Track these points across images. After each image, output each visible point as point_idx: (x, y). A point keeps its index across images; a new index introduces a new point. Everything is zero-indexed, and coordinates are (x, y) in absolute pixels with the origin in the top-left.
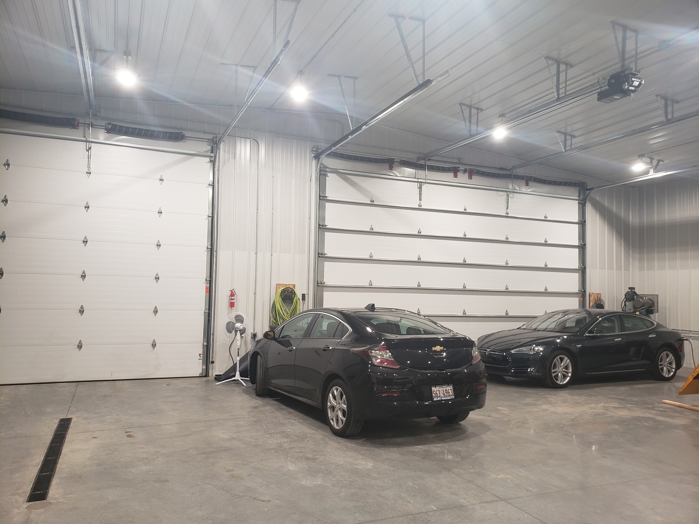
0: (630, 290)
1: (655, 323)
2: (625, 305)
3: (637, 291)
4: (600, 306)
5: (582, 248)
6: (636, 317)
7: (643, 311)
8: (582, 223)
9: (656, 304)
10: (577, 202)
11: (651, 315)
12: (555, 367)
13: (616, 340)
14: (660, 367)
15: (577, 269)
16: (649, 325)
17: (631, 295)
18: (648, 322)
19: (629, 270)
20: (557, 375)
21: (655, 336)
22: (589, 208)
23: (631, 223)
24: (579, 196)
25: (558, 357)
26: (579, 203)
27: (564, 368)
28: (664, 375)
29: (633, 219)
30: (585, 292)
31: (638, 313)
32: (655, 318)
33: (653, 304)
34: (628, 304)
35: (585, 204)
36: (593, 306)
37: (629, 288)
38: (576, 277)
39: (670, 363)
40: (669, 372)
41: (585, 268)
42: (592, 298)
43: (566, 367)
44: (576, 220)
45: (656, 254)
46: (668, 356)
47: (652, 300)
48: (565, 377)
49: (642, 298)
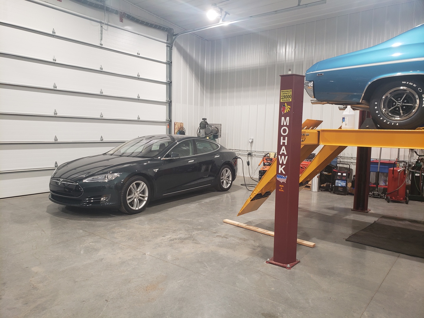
0: (203, 121)
1: (219, 146)
2: (200, 132)
3: (207, 121)
4: (182, 132)
5: (169, 84)
6: (206, 141)
7: (211, 136)
8: (169, 64)
9: (220, 131)
10: (166, 45)
11: (216, 139)
12: (130, 193)
13: (189, 162)
14: (221, 181)
15: (165, 102)
16: (215, 147)
17: (204, 125)
18: (214, 145)
19: (203, 106)
20: (133, 201)
21: (219, 156)
22: (175, 51)
23: (205, 69)
24: (167, 40)
25: (134, 183)
26: (167, 46)
27: (141, 193)
28: (224, 187)
29: (207, 65)
30: (171, 121)
31: (208, 138)
32: (219, 141)
33: (218, 131)
34: (201, 131)
35: (172, 47)
36: (177, 132)
37: (203, 119)
38: (164, 109)
39: (228, 177)
40: (227, 183)
41: (171, 102)
42: (176, 126)
43: (143, 192)
44: (165, 61)
45: (221, 94)
46: (227, 171)
47: (217, 128)
48: (141, 201)
49: (211, 126)
